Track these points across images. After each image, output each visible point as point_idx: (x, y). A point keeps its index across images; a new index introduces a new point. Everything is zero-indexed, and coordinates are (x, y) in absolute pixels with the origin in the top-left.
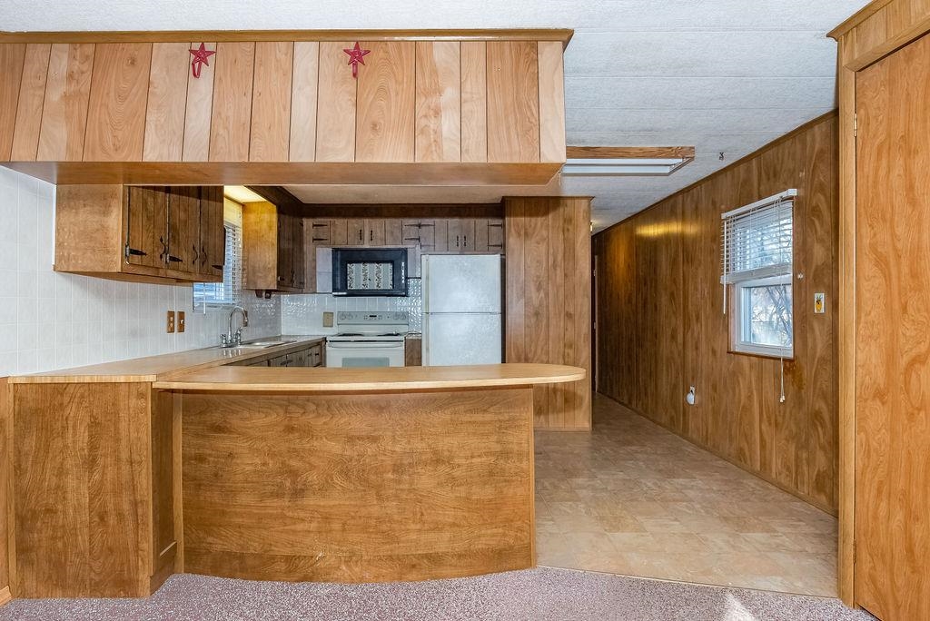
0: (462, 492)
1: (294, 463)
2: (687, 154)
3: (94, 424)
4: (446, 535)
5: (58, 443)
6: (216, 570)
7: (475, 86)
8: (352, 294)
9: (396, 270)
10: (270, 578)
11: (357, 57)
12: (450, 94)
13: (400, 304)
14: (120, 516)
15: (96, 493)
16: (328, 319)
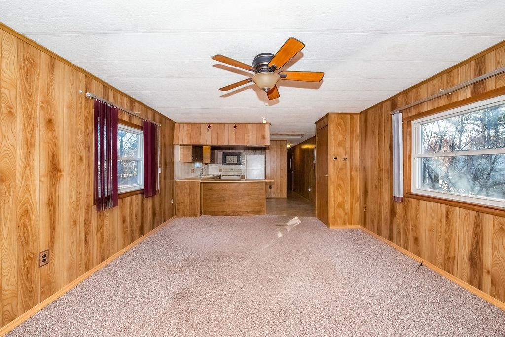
0: (253, 201)
1: (224, 195)
2: (302, 135)
3: (190, 188)
4: (250, 208)
5: (184, 191)
6: (209, 214)
7: (255, 132)
8: (227, 164)
9: (238, 158)
10: (219, 215)
11: (235, 127)
12: (251, 133)
13: (239, 166)
14: (195, 204)
15: (190, 200)
16: (220, 170)
